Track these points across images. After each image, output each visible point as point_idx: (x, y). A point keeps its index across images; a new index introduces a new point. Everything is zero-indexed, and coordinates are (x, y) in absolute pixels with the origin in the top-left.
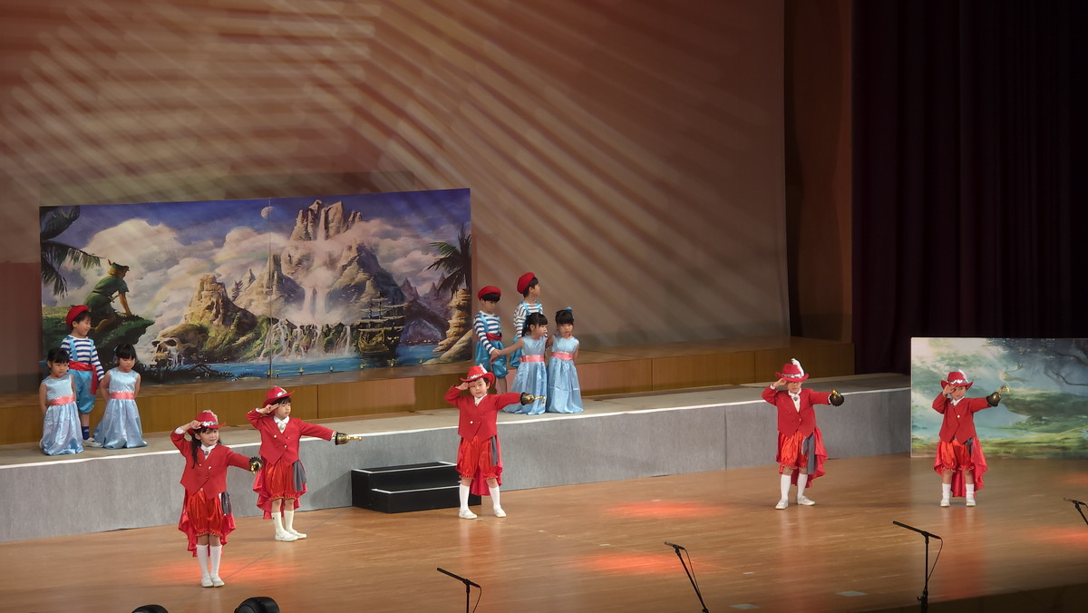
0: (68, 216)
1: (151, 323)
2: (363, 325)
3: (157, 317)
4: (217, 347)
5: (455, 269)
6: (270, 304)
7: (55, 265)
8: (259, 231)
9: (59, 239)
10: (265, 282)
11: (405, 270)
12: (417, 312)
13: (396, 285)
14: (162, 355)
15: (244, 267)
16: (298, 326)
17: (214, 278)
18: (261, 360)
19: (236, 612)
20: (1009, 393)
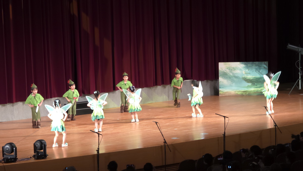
19: (34, 144)
20: (246, 77)
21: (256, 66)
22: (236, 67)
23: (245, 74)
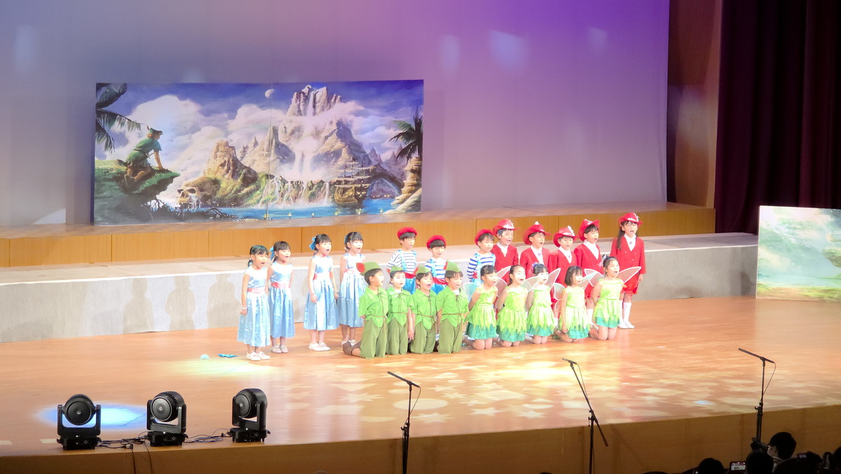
0: (117, 91)
1: (177, 176)
2: (339, 182)
3: (182, 170)
4: (226, 195)
5: (411, 142)
6: (269, 163)
7: (106, 128)
8: (262, 107)
9: (109, 108)
10: (265, 147)
11: (372, 141)
12: (379, 174)
13: (365, 152)
14: (185, 200)
15: (250, 135)
16: (289, 181)
17: (227, 144)
18: (260, 207)
19: (234, 400)
20: (833, 251)
22: (808, 222)
23: (833, 244)
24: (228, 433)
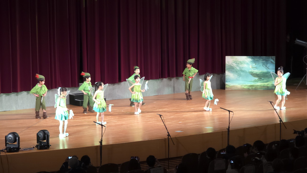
19: (37, 134)
20: (252, 72)
21: (263, 60)
22: (243, 61)
23: (252, 69)
24: (35, 146)
